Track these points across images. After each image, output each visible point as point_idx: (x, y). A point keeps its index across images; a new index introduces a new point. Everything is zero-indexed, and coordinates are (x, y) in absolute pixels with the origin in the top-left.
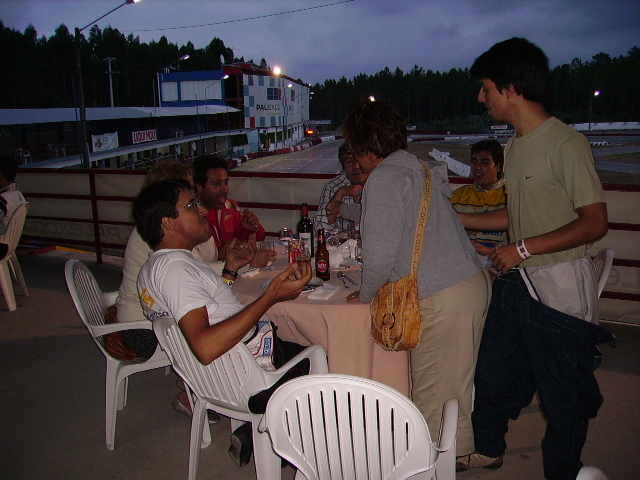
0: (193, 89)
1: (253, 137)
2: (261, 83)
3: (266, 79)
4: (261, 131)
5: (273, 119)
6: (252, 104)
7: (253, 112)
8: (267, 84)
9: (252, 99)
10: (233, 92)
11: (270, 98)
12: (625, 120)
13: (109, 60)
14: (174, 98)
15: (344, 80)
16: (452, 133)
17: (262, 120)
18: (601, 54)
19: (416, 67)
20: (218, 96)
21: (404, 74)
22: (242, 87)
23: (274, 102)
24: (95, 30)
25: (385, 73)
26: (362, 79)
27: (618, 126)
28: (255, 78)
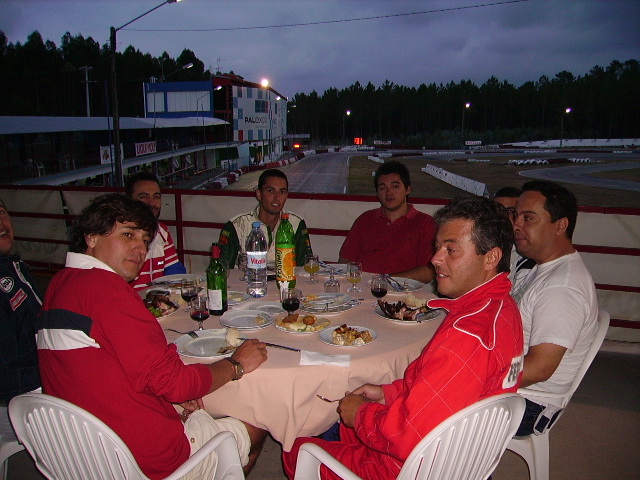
0: (181, 101)
1: (244, 150)
2: (250, 95)
3: (255, 91)
4: (252, 145)
5: (260, 132)
6: (240, 117)
7: (242, 125)
8: (255, 97)
9: (240, 111)
10: (222, 104)
11: (257, 111)
12: (595, 137)
13: (87, 69)
14: (160, 108)
15: (314, 94)
16: (428, 148)
17: (250, 133)
18: (564, 72)
19: (387, 82)
20: (207, 107)
21: (376, 89)
22: (231, 99)
23: (262, 115)
24: (66, 38)
25: (356, 87)
26: (331, 93)
27: (588, 142)
28: (244, 89)
